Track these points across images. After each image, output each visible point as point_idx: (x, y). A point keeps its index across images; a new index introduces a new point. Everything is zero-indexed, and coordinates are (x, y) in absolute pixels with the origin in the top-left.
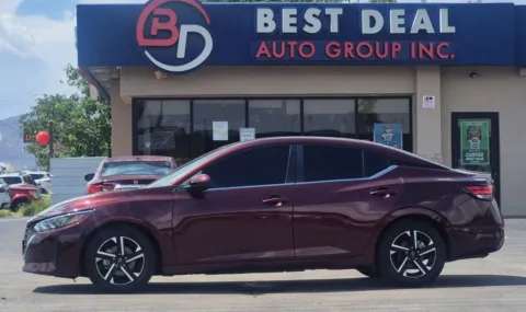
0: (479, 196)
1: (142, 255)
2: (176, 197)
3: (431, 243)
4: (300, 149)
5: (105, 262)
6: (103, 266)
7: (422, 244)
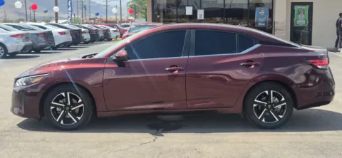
0: (320, 67)
1: (82, 105)
2: (107, 66)
3: (283, 99)
4: (193, 32)
5: (58, 109)
6: (57, 112)
7: (277, 99)
